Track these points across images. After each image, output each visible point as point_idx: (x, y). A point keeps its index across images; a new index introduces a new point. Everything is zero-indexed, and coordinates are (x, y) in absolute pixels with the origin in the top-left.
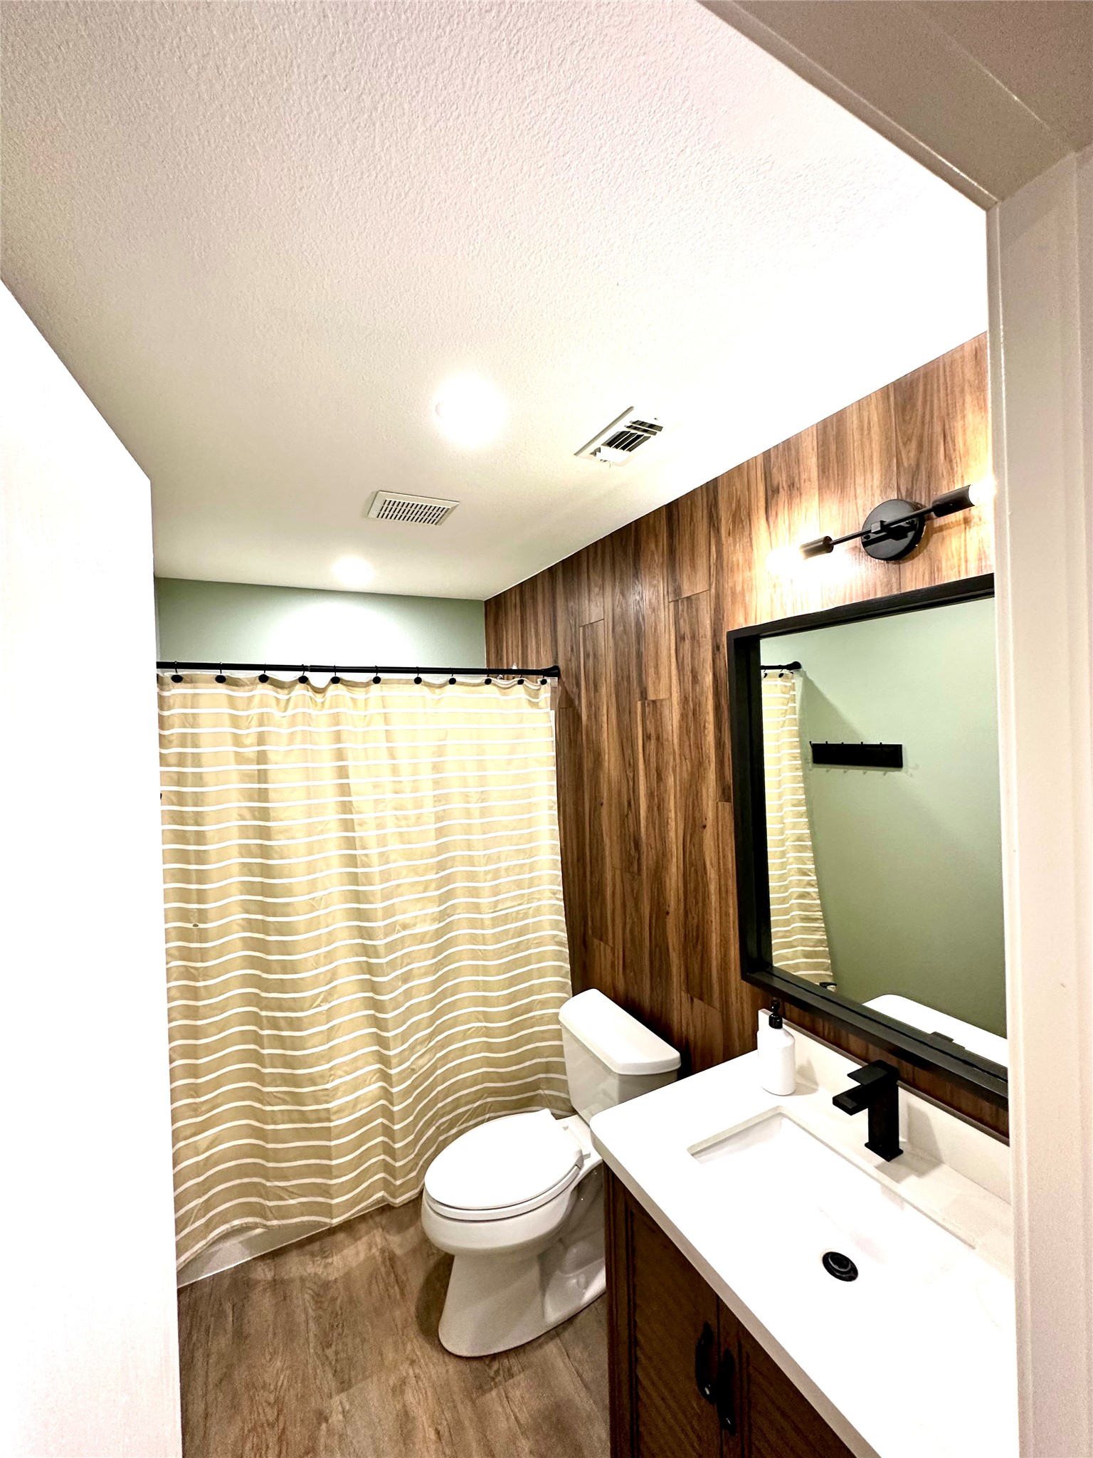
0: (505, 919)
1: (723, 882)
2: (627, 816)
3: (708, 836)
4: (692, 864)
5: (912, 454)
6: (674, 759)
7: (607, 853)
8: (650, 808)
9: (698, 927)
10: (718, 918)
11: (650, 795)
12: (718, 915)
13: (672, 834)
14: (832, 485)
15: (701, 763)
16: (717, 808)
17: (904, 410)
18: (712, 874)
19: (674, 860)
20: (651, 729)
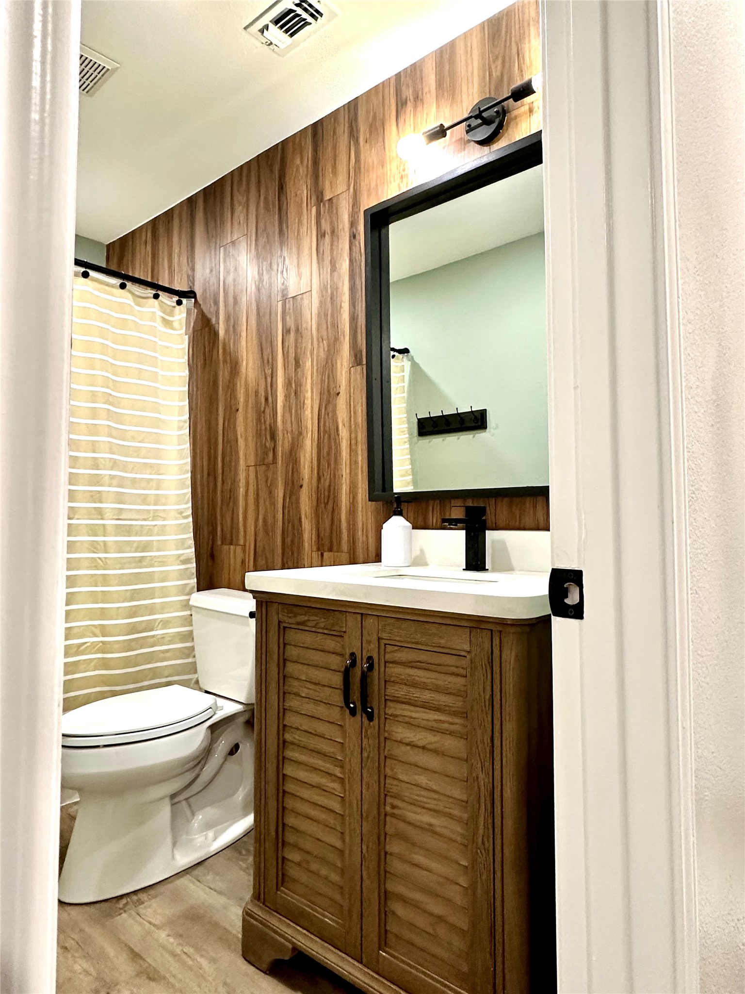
0: (128, 530)
1: (353, 436)
2: (264, 412)
3: (341, 403)
4: (325, 432)
5: (499, 68)
6: (312, 344)
7: (241, 454)
8: (287, 397)
9: (330, 486)
10: (348, 471)
11: (288, 384)
12: (348, 466)
13: (308, 413)
14: (446, 94)
15: (336, 339)
16: (350, 373)
17: (494, 38)
18: (344, 433)
19: (310, 435)
20: (290, 323)
